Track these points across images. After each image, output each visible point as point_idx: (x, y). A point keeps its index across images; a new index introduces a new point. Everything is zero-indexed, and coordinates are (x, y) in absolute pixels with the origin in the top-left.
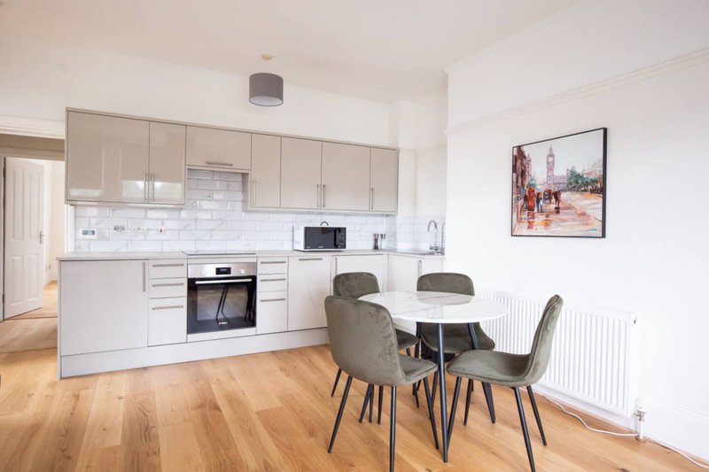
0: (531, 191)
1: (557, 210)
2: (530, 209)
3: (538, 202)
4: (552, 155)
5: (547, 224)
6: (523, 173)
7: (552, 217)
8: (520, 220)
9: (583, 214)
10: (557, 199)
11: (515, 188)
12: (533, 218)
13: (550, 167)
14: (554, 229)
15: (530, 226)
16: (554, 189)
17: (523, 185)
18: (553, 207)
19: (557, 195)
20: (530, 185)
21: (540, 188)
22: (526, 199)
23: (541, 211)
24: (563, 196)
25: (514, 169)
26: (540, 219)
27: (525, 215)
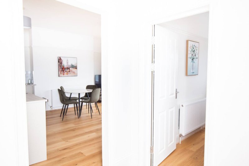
0: (63, 67)
1: (69, 71)
2: (63, 71)
3: (65, 69)
4: (68, 60)
5: (67, 74)
6: (61, 63)
7: (69, 73)
8: (61, 73)
9: (74, 72)
10: (69, 69)
11: (59, 66)
12: (64, 72)
13: (67, 63)
14: (69, 75)
15: (64, 74)
16: (68, 67)
17: (61, 66)
18: (68, 70)
19: (69, 68)
20: (63, 66)
21: (65, 67)
22: (62, 69)
23: (66, 71)
24: (70, 69)
25: (59, 62)
26: (66, 73)
27: (62, 72)
